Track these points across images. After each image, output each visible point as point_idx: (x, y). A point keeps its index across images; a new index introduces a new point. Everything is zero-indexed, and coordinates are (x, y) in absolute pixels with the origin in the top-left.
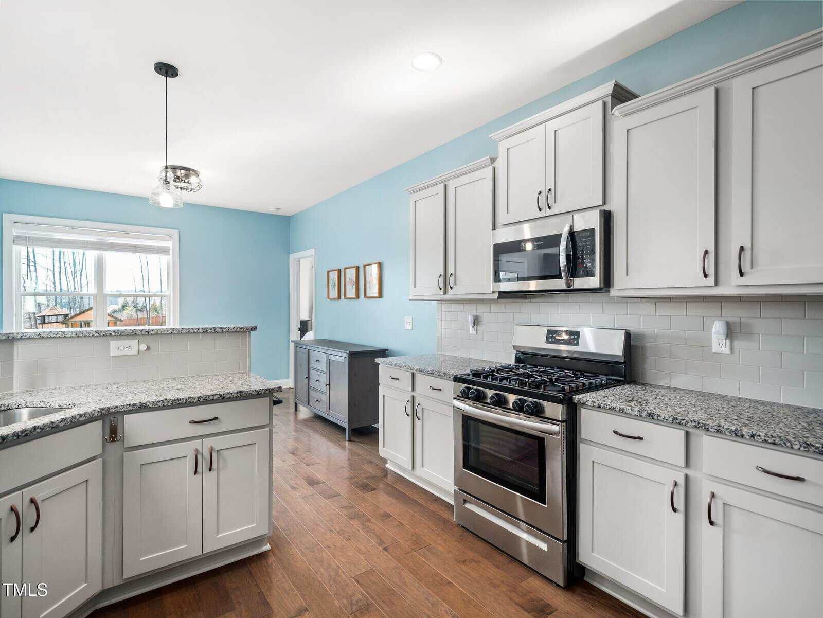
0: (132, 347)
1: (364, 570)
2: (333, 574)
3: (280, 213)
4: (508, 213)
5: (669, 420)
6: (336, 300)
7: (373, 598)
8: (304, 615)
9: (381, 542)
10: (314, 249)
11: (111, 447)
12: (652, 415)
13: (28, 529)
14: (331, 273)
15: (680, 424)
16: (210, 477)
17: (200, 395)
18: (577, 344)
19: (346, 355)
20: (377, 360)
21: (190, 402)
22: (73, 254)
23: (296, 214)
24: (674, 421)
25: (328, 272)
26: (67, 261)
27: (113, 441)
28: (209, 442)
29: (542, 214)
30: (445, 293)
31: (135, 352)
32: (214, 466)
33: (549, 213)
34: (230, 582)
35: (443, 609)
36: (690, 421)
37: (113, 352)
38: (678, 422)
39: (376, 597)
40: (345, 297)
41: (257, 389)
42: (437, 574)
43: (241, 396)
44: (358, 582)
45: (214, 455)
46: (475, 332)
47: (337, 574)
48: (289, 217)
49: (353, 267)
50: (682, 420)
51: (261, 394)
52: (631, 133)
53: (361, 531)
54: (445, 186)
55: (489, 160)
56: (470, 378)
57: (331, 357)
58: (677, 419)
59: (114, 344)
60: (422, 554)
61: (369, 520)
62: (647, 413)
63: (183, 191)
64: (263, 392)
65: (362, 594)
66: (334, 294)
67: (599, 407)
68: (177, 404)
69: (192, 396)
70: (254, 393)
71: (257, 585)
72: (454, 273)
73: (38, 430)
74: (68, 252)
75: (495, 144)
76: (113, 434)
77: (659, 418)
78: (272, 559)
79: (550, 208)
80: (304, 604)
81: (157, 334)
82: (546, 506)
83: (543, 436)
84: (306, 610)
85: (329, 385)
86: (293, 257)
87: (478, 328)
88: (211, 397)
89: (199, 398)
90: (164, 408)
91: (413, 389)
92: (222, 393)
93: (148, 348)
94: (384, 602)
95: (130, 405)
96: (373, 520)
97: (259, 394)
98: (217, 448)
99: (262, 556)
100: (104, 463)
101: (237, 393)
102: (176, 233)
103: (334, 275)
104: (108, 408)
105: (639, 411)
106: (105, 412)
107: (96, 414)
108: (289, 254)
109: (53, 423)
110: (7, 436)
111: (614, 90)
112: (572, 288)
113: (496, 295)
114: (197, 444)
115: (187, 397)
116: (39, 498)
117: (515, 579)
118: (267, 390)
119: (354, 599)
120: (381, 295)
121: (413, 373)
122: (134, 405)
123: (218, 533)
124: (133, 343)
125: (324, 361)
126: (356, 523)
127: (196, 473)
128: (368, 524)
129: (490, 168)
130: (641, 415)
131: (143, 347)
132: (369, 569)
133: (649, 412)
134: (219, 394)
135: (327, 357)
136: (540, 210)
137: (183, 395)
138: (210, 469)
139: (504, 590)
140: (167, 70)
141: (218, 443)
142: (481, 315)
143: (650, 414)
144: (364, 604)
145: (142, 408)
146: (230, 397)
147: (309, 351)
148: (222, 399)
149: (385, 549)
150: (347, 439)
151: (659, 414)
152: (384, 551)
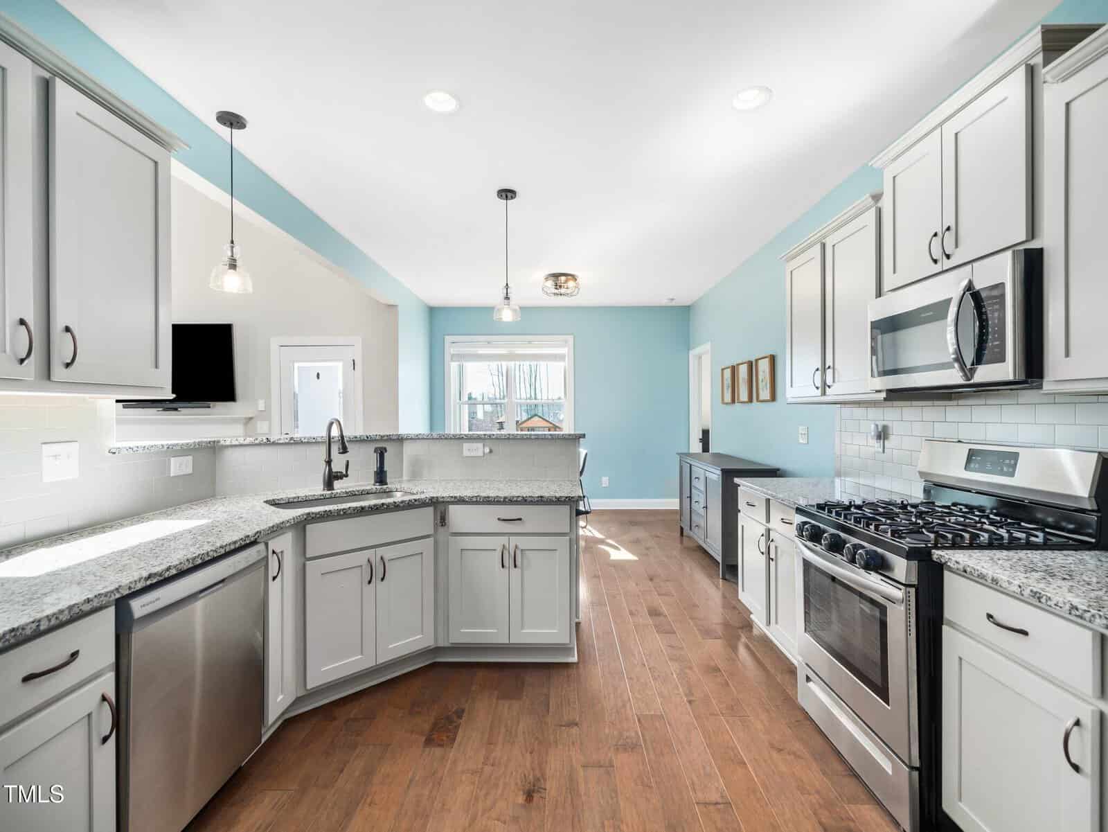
0: (478, 449)
1: (653, 713)
2: (620, 704)
3: (673, 304)
4: (894, 272)
5: (1064, 609)
6: (747, 404)
7: (645, 741)
8: (572, 728)
9: (690, 693)
10: (710, 343)
11: (441, 530)
12: (1038, 595)
13: (380, 579)
14: (725, 371)
15: (1081, 617)
16: (515, 573)
17: (506, 495)
18: (1012, 475)
19: (719, 472)
20: (737, 480)
21: (497, 501)
22: (530, 365)
23: (695, 302)
24: (1073, 612)
25: (723, 370)
26: (525, 371)
27: (442, 525)
28: (514, 541)
29: (938, 268)
30: (824, 393)
31: (481, 454)
32: (518, 563)
33: (948, 264)
34: (530, 678)
35: (716, 784)
36: (1097, 616)
37: (466, 453)
38: (1078, 613)
39: (648, 742)
40: (758, 400)
41: (557, 495)
42: (734, 749)
43: (541, 501)
44: (639, 720)
45: (518, 553)
46: (881, 450)
47: (624, 706)
48: (689, 307)
49: (745, 363)
50: (1085, 611)
51: (561, 501)
52: (1073, 106)
53: (675, 676)
54: (824, 246)
55: (870, 199)
56: (814, 511)
57: (708, 474)
58: (1077, 609)
59: (466, 446)
60: (731, 721)
61: (691, 668)
62: (1031, 591)
63: (562, 296)
64: (563, 499)
65: (637, 733)
66: (728, 398)
67: (965, 571)
68: (488, 501)
69: (500, 495)
70: (554, 499)
71: (549, 689)
72: (832, 366)
73: (385, 506)
74: (527, 363)
75: (880, 172)
76: (442, 520)
77: (1049, 603)
78: (573, 672)
79: (948, 257)
80: (577, 720)
81: (497, 439)
82: (889, 708)
83: (885, 604)
84: (576, 724)
85: (707, 508)
86: (692, 353)
87: (886, 442)
88: (515, 499)
89: (505, 498)
90: (477, 503)
91: (768, 520)
92: (525, 496)
93: (491, 451)
94: (654, 749)
95: (452, 497)
96: (696, 669)
97: (559, 501)
98: (521, 547)
99: (567, 665)
100: (436, 542)
101: (538, 497)
102: (570, 339)
103: (728, 373)
104: (437, 497)
105: (1020, 587)
106: (434, 500)
107: (427, 501)
108: (689, 350)
109: (395, 503)
110: (365, 507)
111: (1044, 40)
112: (972, 382)
113: (883, 395)
114: (504, 540)
115: (495, 495)
116: (386, 558)
117: (840, 796)
118: (567, 498)
119: (626, 734)
120: (773, 398)
121: (769, 499)
122: (455, 497)
123: (522, 628)
124: (480, 445)
125: (702, 478)
126: (674, 667)
127: (503, 566)
128: (687, 671)
129: (873, 211)
130: (1023, 592)
131: (487, 450)
132: (660, 714)
133: (1035, 590)
134: (523, 497)
135: (705, 474)
136: (935, 261)
137: (492, 493)
138: (515, 566)
139: (814, 801)
140: (507, 194)
141: (523, 543)
142: (889, 424)
143: (1036, 593)
144: (632, 743)
145: (461, 501)
146: (532, 501)
147: (691, 465)
148: (525, 501)
149: (690, 702)
150: (721, 577)
151: (1049, 595)
152: (687, 704)
